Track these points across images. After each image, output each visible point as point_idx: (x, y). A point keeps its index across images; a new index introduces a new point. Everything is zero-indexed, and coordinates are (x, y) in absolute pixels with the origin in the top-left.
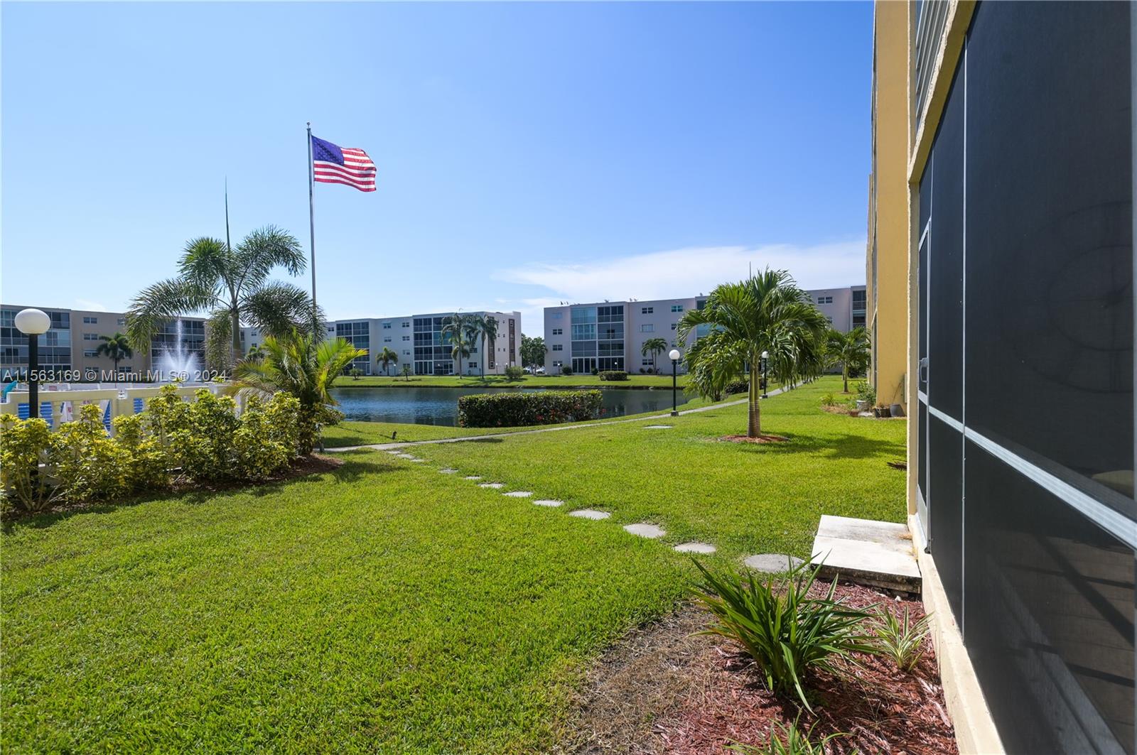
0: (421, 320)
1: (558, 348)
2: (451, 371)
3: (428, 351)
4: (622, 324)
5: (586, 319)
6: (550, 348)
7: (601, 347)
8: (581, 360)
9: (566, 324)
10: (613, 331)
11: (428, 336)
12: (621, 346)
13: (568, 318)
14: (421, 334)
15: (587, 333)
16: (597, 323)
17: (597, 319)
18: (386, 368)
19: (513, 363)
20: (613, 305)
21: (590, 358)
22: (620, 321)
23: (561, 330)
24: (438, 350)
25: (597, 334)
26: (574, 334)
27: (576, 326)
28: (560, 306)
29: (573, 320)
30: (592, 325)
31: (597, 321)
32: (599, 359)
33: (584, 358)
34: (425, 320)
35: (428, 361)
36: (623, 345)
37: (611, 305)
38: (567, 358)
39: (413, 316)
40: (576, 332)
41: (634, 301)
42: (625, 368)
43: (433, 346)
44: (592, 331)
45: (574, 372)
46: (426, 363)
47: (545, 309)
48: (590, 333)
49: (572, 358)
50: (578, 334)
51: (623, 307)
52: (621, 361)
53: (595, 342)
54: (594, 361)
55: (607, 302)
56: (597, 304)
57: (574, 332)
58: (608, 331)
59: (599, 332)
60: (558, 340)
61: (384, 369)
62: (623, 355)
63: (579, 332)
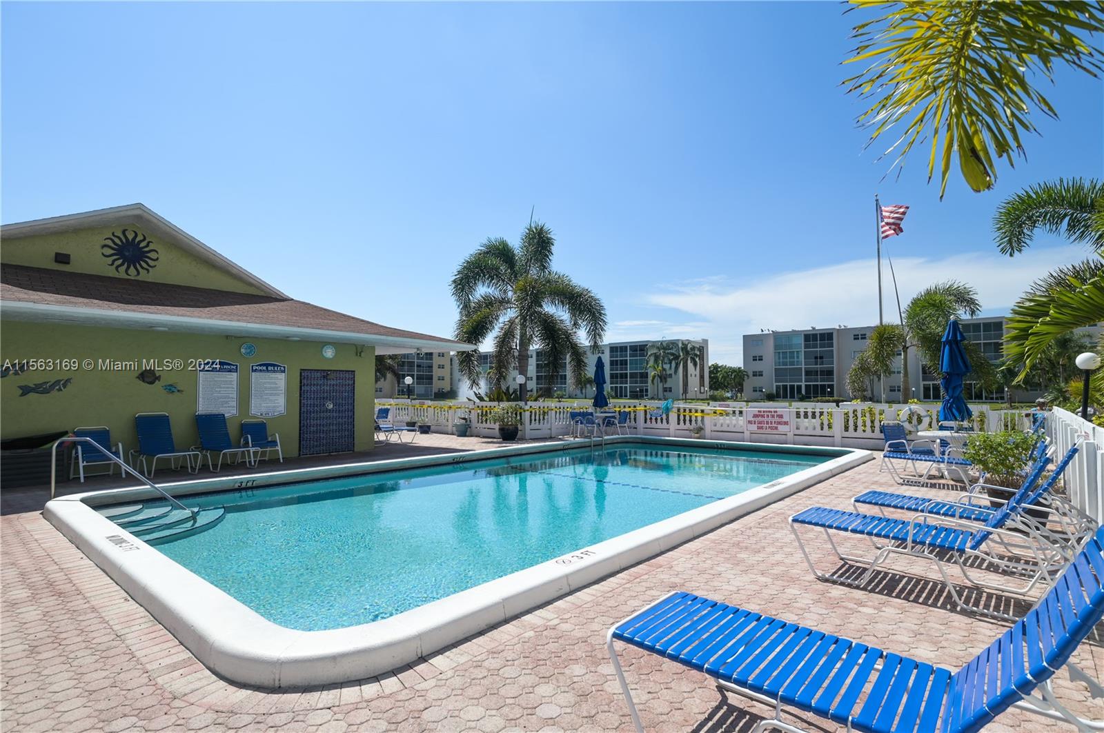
0: (617, 347)
1: (758, 374)
2: (647, 395)
3: (624, 376)
4: (832, 351)
5: (790, 346)
6: (751, 374)
7: (808, 373)
8: (785, 387)
9: (769, 351)
10: (821, 358)
11: (624, 363)
12: (830, 373)
13: (771, 344)
14: (617, 361)
15: (792, 360)
16: (803, 350)
17: (803, 345)
18: (584, 391)
19: (702, 388)
20: (821, 332)
21: (796, 384)
22: (830, 347)
23: (762, 357)
24: (633, 375)
25: (803, 360)
26: (777, 360)
27: (779, 352)
28: (760, 333)
29: (776, 347)
30: (797, 352)
31: (803, 348)
32: (806, 385)
33: (788, 384)
34: (621, 347)
35: (624, 385)
36: (833, 371)
37: (818, 332)
38: (769, 383)
39: (610, 344)
40: (779, 358)
41: (843, 327)
42: (835, 395)
43: (628, 372)
44: (798, 357)
45: (778, 398)
46: (621, 387)
47: (744, 336)
48: (796, 360)
49: (775, 384)
50: (781, 360)
51: (832, 333)
52: (831, 387)
53: (801, 368)
54: (799, 387)
55: (814, 329)
56: (804, 331)
57: (777, 357)
58: (816, 358)
59: (805, 359)
60: (758, 366)
61: (582, 393)
62: (833, 381)
63: (783, 358)
